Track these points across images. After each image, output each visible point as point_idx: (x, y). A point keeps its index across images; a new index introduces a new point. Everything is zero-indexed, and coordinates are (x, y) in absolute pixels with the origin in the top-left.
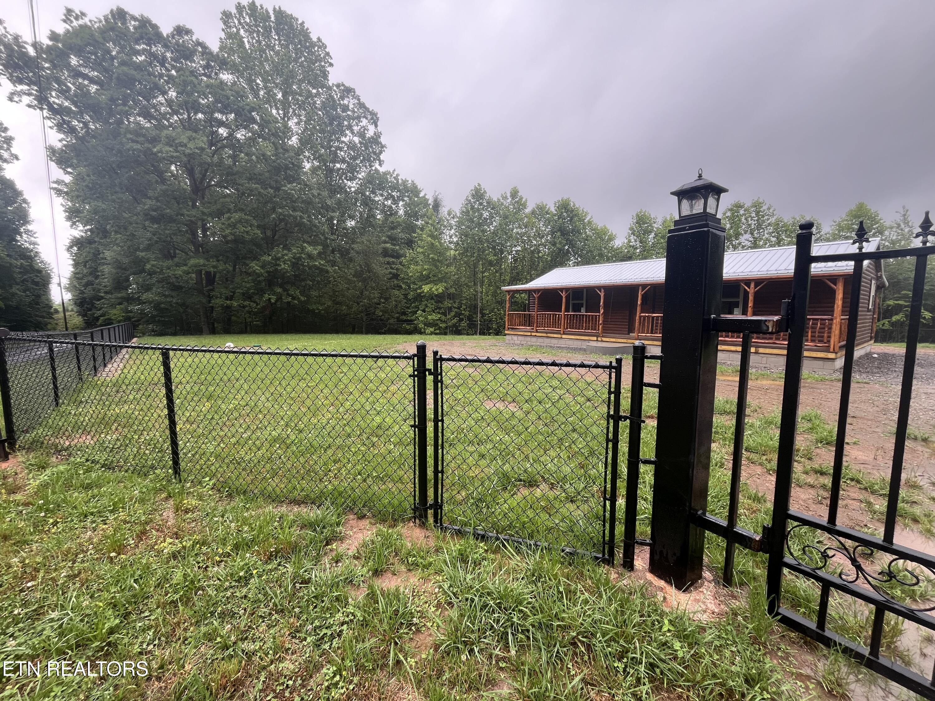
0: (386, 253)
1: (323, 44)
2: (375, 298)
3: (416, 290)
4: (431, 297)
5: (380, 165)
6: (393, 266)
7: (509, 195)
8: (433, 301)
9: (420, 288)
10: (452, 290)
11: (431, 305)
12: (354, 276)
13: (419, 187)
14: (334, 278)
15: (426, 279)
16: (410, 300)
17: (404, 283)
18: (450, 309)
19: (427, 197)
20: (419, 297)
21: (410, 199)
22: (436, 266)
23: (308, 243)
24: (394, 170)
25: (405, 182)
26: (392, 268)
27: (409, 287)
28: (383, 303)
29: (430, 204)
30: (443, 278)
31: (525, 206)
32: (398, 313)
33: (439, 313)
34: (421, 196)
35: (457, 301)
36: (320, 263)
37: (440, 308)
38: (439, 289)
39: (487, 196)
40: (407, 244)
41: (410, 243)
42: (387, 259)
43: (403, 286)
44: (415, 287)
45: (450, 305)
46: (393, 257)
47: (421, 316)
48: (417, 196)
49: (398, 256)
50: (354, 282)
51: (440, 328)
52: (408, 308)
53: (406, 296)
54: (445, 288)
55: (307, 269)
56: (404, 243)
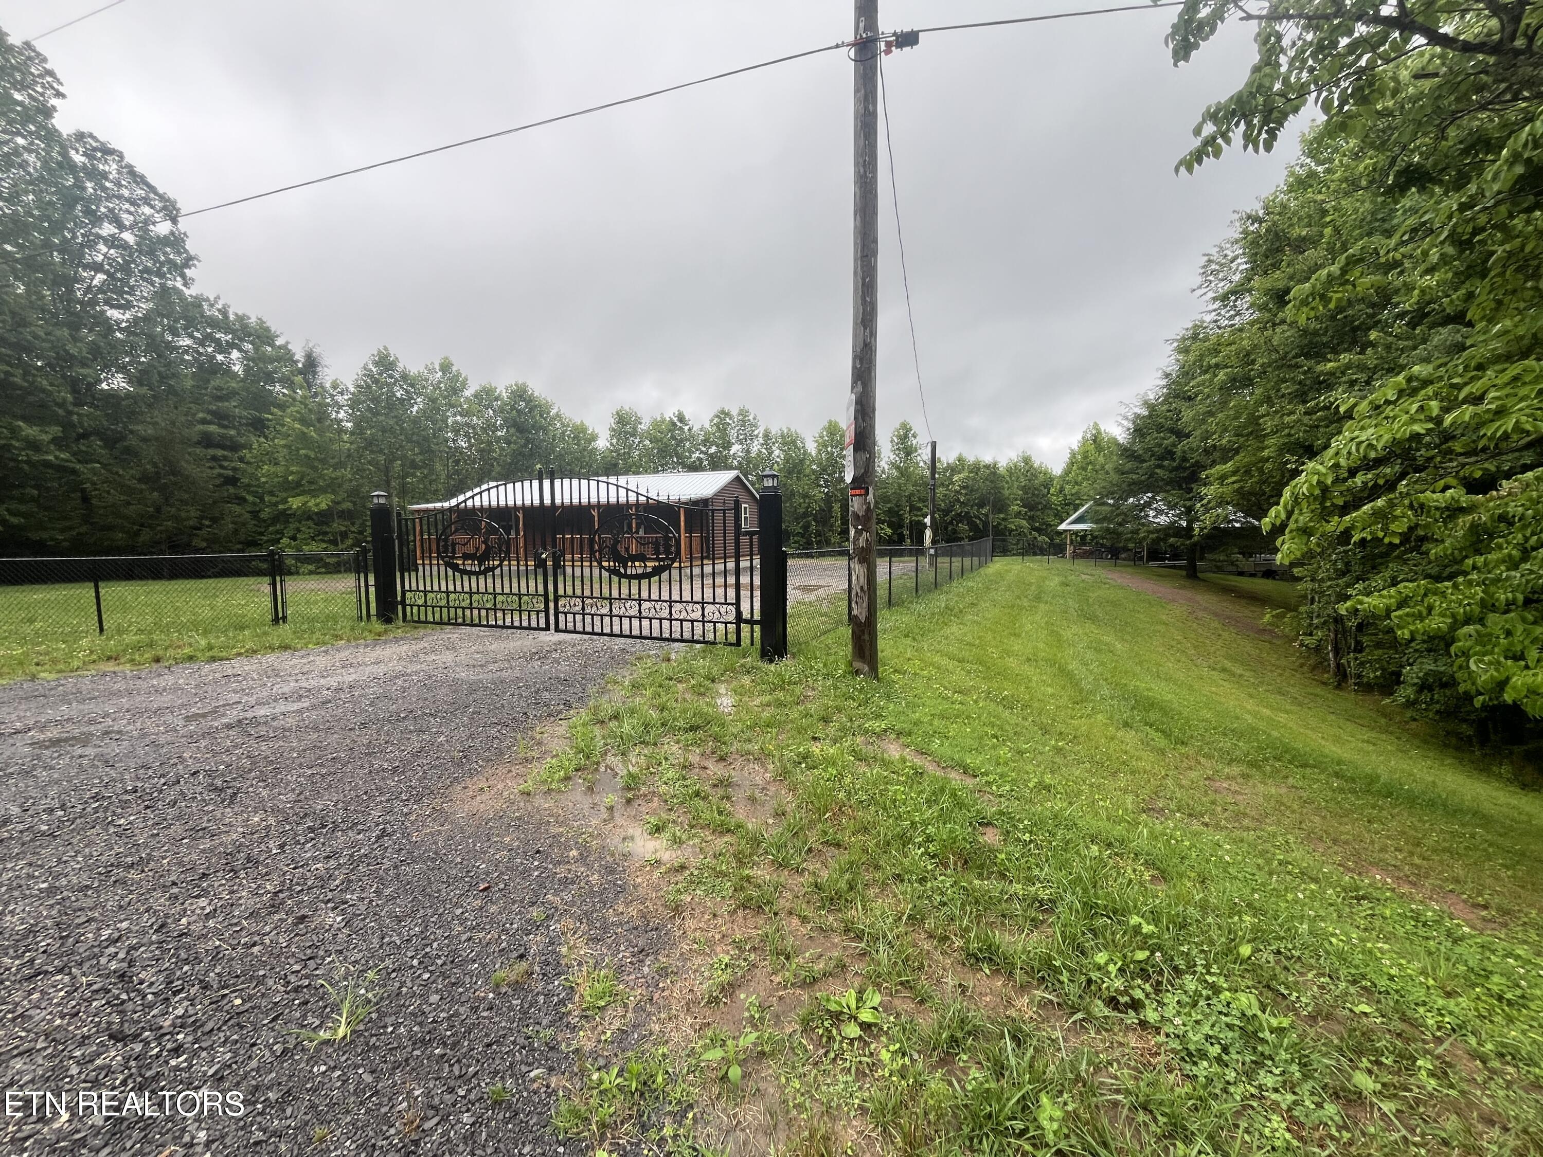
0: (207, 441)
1: (38, 54)
2: (189, 519)
3: (276, 504)
4: (307, 515)
5: (186, 284)
6: (226, 464)
7: (437, 367)
8: (310, 523)
9: (285, 501)
10: (347, 505)
11: (307, 529)
12: (140, 480)
13: (273, 330)
14: (94, 484)
15: (296, 488)
16: (265, 521)
17: (248, 492)
18: (344, 535)
19: (290, 347)
20: (284, 517)
21: (256, 349)
22: (315, 469)
23: (24, 418)
24: (218, 297)
25: (241, 318)
26: (222, 467)
27: (262, 499)
28: (208, 527)
29: (298, 361)
30: (328, 486)
31: (464, 385)
32: (240, 543)
33: (323, 541)
34: (278, 343)
35: (358, 522)
36: (56, 457)
37: (326, 533)
38: (323, 503)
39: (400, 366)
40: (252, 425)
41: (259, 426)
42: (211, 452)
43: (250, 498)
44: (274, 499)
45: (343, 529)
46: (223, 447)
47: (289, 546)
48: (272, 345)
49: (235, 447)
50: (141, 491)
51: (326, 565)
52: (262, 534)
53: (255, 514)
54: (332, 501)
55: (26, 467)
56: (247, 425)
